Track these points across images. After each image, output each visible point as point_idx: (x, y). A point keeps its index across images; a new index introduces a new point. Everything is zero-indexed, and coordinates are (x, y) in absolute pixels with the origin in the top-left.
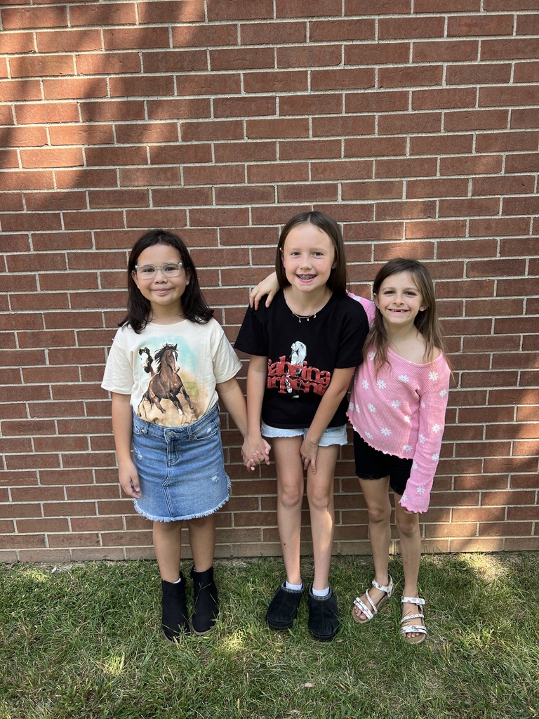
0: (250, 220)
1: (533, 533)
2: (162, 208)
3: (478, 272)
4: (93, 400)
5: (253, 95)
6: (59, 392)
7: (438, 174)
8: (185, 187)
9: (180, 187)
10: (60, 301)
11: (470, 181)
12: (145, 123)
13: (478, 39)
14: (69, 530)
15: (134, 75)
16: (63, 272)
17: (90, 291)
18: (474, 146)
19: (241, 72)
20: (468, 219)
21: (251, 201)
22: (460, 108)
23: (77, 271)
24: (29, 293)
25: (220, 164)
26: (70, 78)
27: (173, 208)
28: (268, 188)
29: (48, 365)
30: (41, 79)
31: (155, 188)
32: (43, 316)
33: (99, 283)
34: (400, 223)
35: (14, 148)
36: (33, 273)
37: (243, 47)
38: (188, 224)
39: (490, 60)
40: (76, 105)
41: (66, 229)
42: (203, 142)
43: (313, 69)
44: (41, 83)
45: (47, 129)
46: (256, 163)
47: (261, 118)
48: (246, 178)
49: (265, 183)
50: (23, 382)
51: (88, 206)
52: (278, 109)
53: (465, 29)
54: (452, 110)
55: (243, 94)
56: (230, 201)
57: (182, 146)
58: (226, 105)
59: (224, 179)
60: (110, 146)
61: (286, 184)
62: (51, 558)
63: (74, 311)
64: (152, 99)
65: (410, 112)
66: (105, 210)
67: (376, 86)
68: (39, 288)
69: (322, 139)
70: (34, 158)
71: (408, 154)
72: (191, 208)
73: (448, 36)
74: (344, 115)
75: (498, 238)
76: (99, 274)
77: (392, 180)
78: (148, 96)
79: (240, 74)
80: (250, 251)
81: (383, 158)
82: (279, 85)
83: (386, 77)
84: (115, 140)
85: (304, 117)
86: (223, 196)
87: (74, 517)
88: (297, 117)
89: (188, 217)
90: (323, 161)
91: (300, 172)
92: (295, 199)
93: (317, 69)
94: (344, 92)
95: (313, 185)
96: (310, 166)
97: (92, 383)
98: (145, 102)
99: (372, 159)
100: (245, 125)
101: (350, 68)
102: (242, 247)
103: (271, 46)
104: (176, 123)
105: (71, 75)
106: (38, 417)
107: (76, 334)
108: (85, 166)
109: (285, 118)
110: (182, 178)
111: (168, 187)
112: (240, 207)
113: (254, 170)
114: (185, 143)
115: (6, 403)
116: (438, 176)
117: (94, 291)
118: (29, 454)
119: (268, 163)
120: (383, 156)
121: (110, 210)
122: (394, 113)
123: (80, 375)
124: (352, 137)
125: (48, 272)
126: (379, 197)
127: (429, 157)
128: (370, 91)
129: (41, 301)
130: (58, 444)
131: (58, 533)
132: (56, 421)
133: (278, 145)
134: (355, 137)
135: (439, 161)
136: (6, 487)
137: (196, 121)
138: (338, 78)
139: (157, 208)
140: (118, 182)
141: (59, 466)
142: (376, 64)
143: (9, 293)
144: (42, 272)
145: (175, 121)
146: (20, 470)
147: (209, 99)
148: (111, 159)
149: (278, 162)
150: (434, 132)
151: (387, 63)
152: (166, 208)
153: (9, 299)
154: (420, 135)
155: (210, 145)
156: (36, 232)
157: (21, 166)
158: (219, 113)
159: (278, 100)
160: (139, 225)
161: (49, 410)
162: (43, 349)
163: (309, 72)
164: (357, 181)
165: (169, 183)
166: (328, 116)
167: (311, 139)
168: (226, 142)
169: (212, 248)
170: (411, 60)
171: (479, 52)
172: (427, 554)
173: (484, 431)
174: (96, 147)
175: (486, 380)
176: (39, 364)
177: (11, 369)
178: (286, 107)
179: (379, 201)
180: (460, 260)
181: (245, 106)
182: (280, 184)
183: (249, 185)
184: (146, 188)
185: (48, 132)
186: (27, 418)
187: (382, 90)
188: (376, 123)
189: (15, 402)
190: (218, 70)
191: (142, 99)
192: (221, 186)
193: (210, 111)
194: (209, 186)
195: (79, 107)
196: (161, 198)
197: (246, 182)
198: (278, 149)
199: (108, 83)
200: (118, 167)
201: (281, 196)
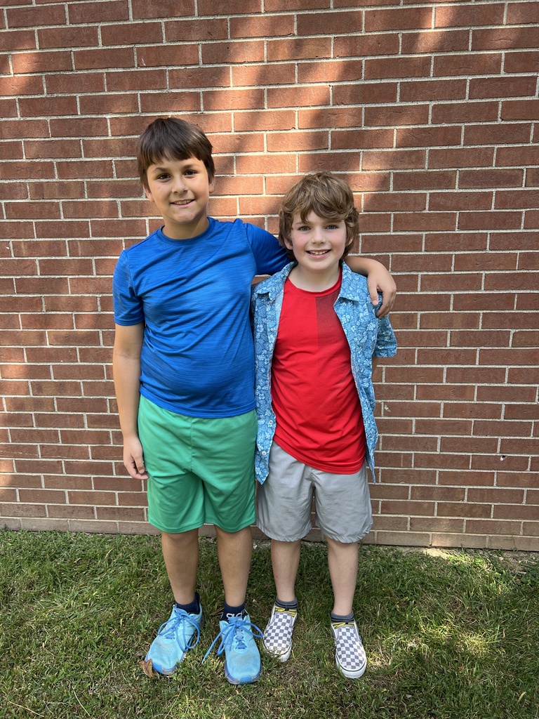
0: (493, 204)
2: (402, 192)
5: (513, 75)
8: (429, 170)
9: (423, 170)
12: (396, 105)
15: (391, 57)
19: (503, 52)
21: (497, 184)
25: (469, 147)
26: (325, 61)
27: (413, 192)
28: (517, 172)
30: (296, 62)
31: (398, 171)
35: (262, 132)
37: (508, 27)
38: (427, 208)
40: (328, 89)
42: (453, 125)
44: (296, 66)
45: (297, 113)
46: (506, 146)
47: (518, 99)
48: (494, 161)
49: (514, 166)
52: (538, 90)
55: (503, 75)
56: (474, 185)
57: (431, 129)
58: (483, 85)
59: (471, 162)
60: (357, 129)
64: (406, 81)
70: (280, 142)
72: (432, 191)
78: (403, 78)
79: (501, 54)
80: (489, 235)
84: (363, 123)
86: (467, 180)
89: (428, 201)
98: (399, 85)
100: (500, 105)
102: (480, 231)
104: (428, 105)
105: (327, 58)
108: (329, 149)
110: (427, 161)
111: (411, 171)
112: (484, 190)
113: (504, 153)
114: (434, 126)
119: (520, 145)
133: (533, 127)
137: (449, 102)
139: (396, 192)
140: (361, 165)
145: (427, 103)
147: (466, 80)
148: (356, 142)
149: (531, 144)
152: (406, 192)
155: (461, 127)
156: (273, 216)
157: (266, 149)
158: (475, 94)
159: (538, 80)
160: (377, 210)
165: (412, 166)
168: (478, 124)
169: (449, 232)
174: (343, 130)
181: (503, 87)
182: (530, 167)
183: (496, 168)
184: (388, 171)
185: (297, 115)
190: (480, 50)
191: (395, 81)
192: (466, 169)
193: (465, 93)
194: (454, 169)
195: (331, 90)
196: (402, 181)
197: (494, 165)
198: (532, 131)
199: (363, 66)
200: (362, 150)
201: (530, 180)
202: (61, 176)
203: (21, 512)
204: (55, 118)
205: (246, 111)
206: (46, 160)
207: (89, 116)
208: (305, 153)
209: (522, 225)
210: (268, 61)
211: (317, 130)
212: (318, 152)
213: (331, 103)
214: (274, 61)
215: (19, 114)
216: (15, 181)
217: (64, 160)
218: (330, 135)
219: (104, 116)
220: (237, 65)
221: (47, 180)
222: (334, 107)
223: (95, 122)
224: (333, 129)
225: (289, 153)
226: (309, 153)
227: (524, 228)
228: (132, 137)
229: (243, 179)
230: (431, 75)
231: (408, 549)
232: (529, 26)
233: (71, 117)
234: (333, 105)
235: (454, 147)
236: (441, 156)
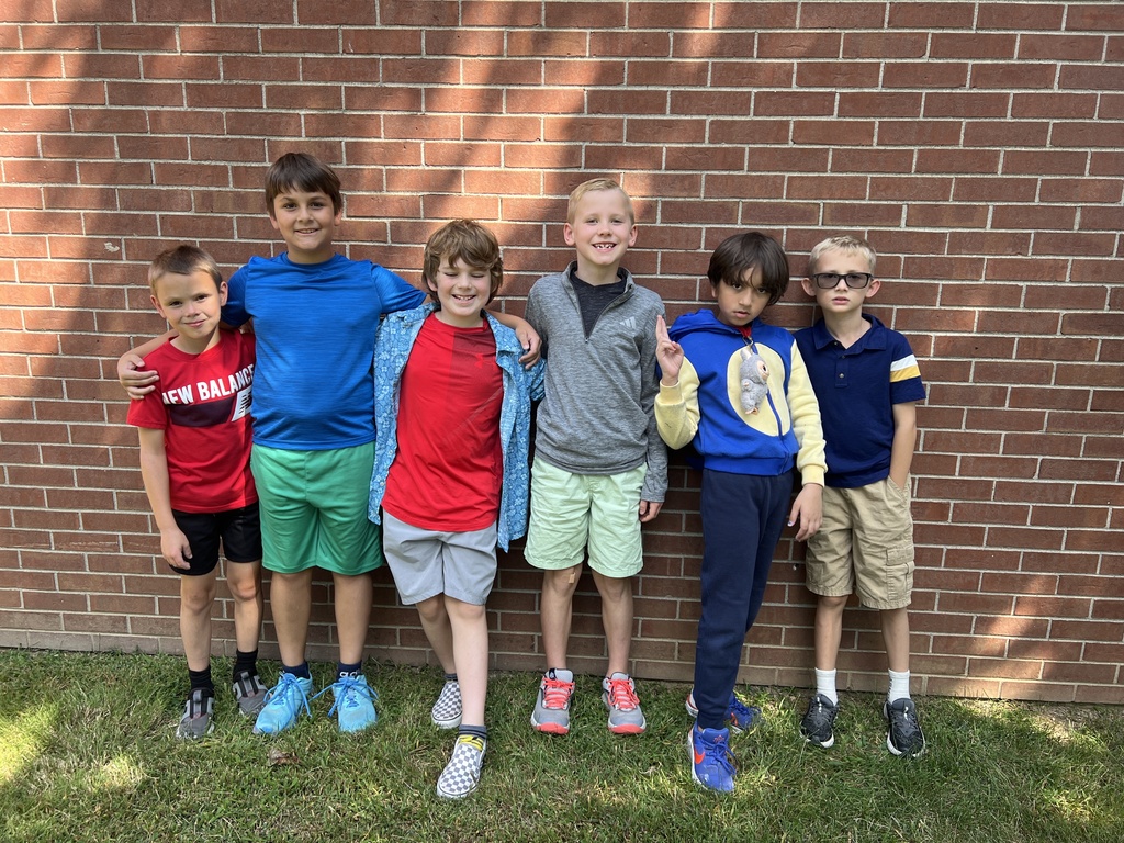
1: (1115, 681)
2: (672, 225)
3: (1076, 328)
5: (807, 90)
7: (1037, 199)
8: (706, 200)
9: (698, 199)
11: (1079, 210)
12: (665, 118)
13: (1104, 34)
15: (659, 60)
18: (1088, 167)
19: (795, 61)
20: (1070, 258)
21: (788, 221)
22: (1073, 118)
25: (753, 174)
26: (579, 59)
27: (685, 226)
28: (812, 206)
30: (543, 59)
31: (667, 199)
34: (980, 259)
35: (498, 142)
37: (802, 31)
38: (702, 246)
39: (1117, 61)
40: (582, 93)
41: (547, 246)
42: (735, 145)
43: (887, 61)
44: (543, 64)
45: (542, 121)
46: (799, 175)
47: (813, 118)
48: (785, 192)
49: (809, 199)
52: (836, 109)
53: (1089, 21)
54: (1064, 121)
55: (795, 88)
56: (760, 220)
57: (708, 149)
58: (770, 100)
59: (757, 192)
60: (617, 144)
61: (836, 201)
64: (677, 89)
65: (1009, 119)
67: (968, 85)
69: (889, 148)
70: (521, 156)
71: (1000, 172)
72: (709, 226)
73: (1067, 29)
74: (921, 119)
75: (1108, 286)
77: (974, 204)
78: (674, 86)
79: (793, 64)
81: (966, 176)
82: (842, 79)
83: (981, 76)
84: (625, 137)
85: (869, 120)
86: (753, 213)
88: (859, 120)
89: (703, 238)
90: (887, 175)
91: (856, 188)
92: (844, 222)
93: (893, 61)
94: (925, 91)
95: (871, 205)
96: (869, 181)
98: (669, 93)
99: (952, 176)
100: (792, 126)
101: (936, 61)
103: (838, 31)
104: (705, 120)
105: (581, 57)
108: (582, 168)
109: (845, 120)
110: (703, 189)
111: (683, 199)
113: (796, 184)
114: (712, 146)
116: (1037, 202)
119: (816, 174)
120: (967, 173)
122: (987, 120)
124: (928, 148)
126: (956, 224)
127: (1027, 177)
128: (958, 91)
133: (831, 153)
134: (933, 147)
135: (1039, 183)
137: (730, 118)
138: (919, 73)
139: (665, 225)
142: (970, 58)
145: (704, 117)
147: (749, 93)
148: (616, 161)
149: (829, 174)
150: (1037, 146)
151: (984, 58)
152: (677, 225)
154: (1018, 149)
155: (744, 149)
156: (510, 247)
157: (503, 164)
158: (761, 110)
159: (837, 97)
163: (882, 65)
164: (929, 203)
165: (685, 194)
166: (901, 120)
167: (875, 147)
168: (765, 146)
170: (1016, 56)
171: (1105, 50)
172: (969, 698)
173: (1064, 539)
174: (600, 145)
175: (1074, 470)
178: (847, 107)
179: (954, 230)
180: (1055, 311)
181: (795, 103)
182: (828, 201)
183: (787, 201)
184: (655, 199)
185: (542, 124)
187: (975, 91)
188: (963, 131)
190: (767, 58)
191: (665, 89)
192: (750, 200)
193: (749, 108)
194: (735, 200)
195: (586, 96)
196: (673, 212)
197: (784, 197)
198: (830, 158)
199: (626, 68)
200: (623, 171)
201: (827, 217)
202: (236, 184)
203: (159, 629)
204: (233, 110)
205: (476, 114)
206: (218, 163)
207: (277, 111)
208: (552, 171)
210: (508, 56)
211: (567, 143)
212: (568, 171)
213: (586, 111)
214: (516, 56)
215: (185, 102)
216: (175, 188)
217: (242, 164)
218: (583, 150)
219: (297, 111)
220: (469, 59)
221: (217, 189)
222: (590, 116)
223: (285, 119)
224: (588, 144)
225: (532, 170)
226: (557, 171)
228: (332, 139)
229: (472, 198)
230: (709, 84)
231: (675, 684)
232: (826, 31)
233: (254, 111)
234: (588, 114)
235: (736, 173)
236: (720, 183)
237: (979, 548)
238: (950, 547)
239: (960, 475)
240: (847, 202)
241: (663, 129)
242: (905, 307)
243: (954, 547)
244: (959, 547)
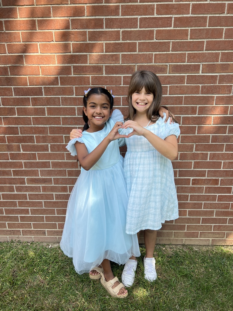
2: (110, 75)
4: (71, 169)
5: (161, 16)
6: (55, 165)
8: (122, 65)
9: (119, 64)
10: (57, 121)
12: (103, 30)
14: (57, 228)
15: (99, 4)
16: (58, 107)
17: (72, 116)
19: (155, 4)
23: (66, 107)
24: (42, 116)
25: (141, 53)
26: (66, 5)
27: (115, 75)
28: (164, 66)
29: (50, 152)
30: (51, 6)
31: (107, 65)
32: (48, 128)
33: (76, 113)
34: (231, 85)
35: (36, 43)
36: (44, 107)
38: (122, 83)
41: (61, 85)
42: (132, 41)
43: (193, 3)
44: (51, 8)
46: (159, 53)
47: (164, 29)
48: (153, 60)
49: (163, 63)
50: (37, 160)
51: (72, 73)
52: (173, 24)
55: (156, 16)
57: (122, 43)
58: (146, 21)
59: (142, 61)
60: (85, 42)
61: (174, 64)
62: (48, 241)
63: (63, 126)
64: (108, 17)
66: (81, 76)
67: (226, 13)
68: (46, 114)
69: (195, 40)
70: (46, 48)
72: (124, 75)
74: (207, 27)
76: (76, 108)
77: (229, 63)
78: (106, 16)
79: (154, 5)
81: (226, 51)
82: (174, 11)
84: (88, 39)
85: (186, 28)
87: (60, 223)
88: (182, 28)
89: (122, 80)
90: (194, 52)
91: (181, 58)
92: (177, 72)
93: (195, 3)
94: (209, 16)
95: (188, 65)
96: (187, 55)
97: (71, 161)
98: (104, 19)
99: (220, 52)
100: (155, 32)
101: (212, 2)
104: (120, 31)
106: (44, 176)
107: (64, 137)
108: (72, 53)
109: (176, 29)
110: (121, 60)
111: (113, 65)
113: (158, 57)
114: (123, 42)
115: (29, 169)
117: (74, 117)
118: (40, 193)
119: (166, 53)
120: (226, 50)
121: (83, 76)
123: (65, 157)
124: (210, 40)
125: (51, 107)
126: (221, 72)
128: (222, 15)
129: (48, 121)
130: (53, 189)
131: (52, 230)
132: (53, 179)
133: (171, 43)
134: (212, 40)
136: (28, 208)
137: (130, 30)
138: (206, 8)
139: (107, 75)
140: (88, 61)
141: (53, 199)
143: (32, 116)
144: (48, 107)
145: (119, 29)
146: (35, 201)
147: (137, 18)
148: (85, 49)
149: (171, 52)
152: (112, 75)
153: (32, 119)
155: (136, 43)
156: (46, 86)
157: (39, 52)
158: (142, 25)
159: (173, 19)
160: (98, 84)
161: (50, 173)
162: (48, 144)
163: (191, 4)
164: (211, 63)
165: (114, 62)
166: (199, 28)
167: (189, 40)
168: (145, 41)
172: (226, 246)
174: (78, 42)
176: (45, 151)
177: (32, 153)
178: (177, 23)
179: (221, 74)
181: (156, 22)
182: (171, 64)
183: (155, 64)
184: (102, 65)
185: (54, 34)
186: (39, 176)
187: (229, 15)
188: (224, 32)
189: (33, 169)
190: (143, 2)
191: (102, 17)
192: (140, 64)
193: (137, 25)
194: (134, 64)
195: (70, 21)
196: (109, 70)
197: (153, 63)
198: (171, 46)
199: (86, 9)
200: (88, 54)
201: (171, 70)
205: (27, 31)
208: (60, 54)
209: (168, 93)
210: (36, 5)
211: (65, 42)
212: (66, 54)
214: (39, 5)
218: (71, 45)
220: (21, 7)
222: (73, 30)
224: (73, 42)
225: (52, 54)
226: (62, 54)
227: (169, 94)
229: (29, 67)
230: (120, 15)
234: (72, 29)
235: (134, 53)
236: (128, 58)
237: (230, 195)
238: (219, 194)
239: (223, 168)
240: (178, 64)
241: (103, 35)
242: (202, 106)
243: (221, 194)
244: (222, 194)
